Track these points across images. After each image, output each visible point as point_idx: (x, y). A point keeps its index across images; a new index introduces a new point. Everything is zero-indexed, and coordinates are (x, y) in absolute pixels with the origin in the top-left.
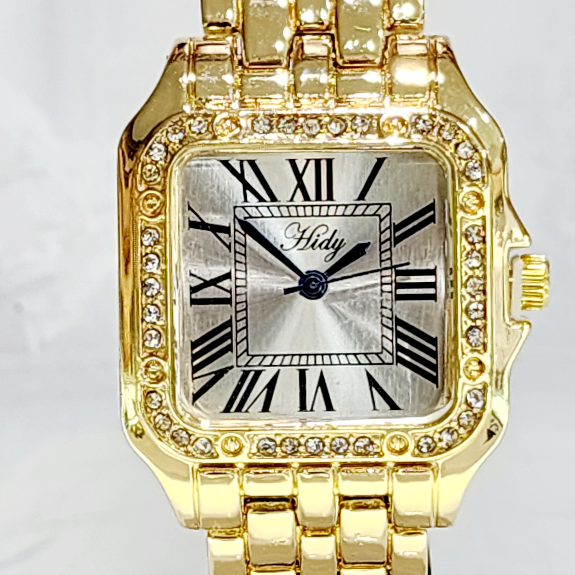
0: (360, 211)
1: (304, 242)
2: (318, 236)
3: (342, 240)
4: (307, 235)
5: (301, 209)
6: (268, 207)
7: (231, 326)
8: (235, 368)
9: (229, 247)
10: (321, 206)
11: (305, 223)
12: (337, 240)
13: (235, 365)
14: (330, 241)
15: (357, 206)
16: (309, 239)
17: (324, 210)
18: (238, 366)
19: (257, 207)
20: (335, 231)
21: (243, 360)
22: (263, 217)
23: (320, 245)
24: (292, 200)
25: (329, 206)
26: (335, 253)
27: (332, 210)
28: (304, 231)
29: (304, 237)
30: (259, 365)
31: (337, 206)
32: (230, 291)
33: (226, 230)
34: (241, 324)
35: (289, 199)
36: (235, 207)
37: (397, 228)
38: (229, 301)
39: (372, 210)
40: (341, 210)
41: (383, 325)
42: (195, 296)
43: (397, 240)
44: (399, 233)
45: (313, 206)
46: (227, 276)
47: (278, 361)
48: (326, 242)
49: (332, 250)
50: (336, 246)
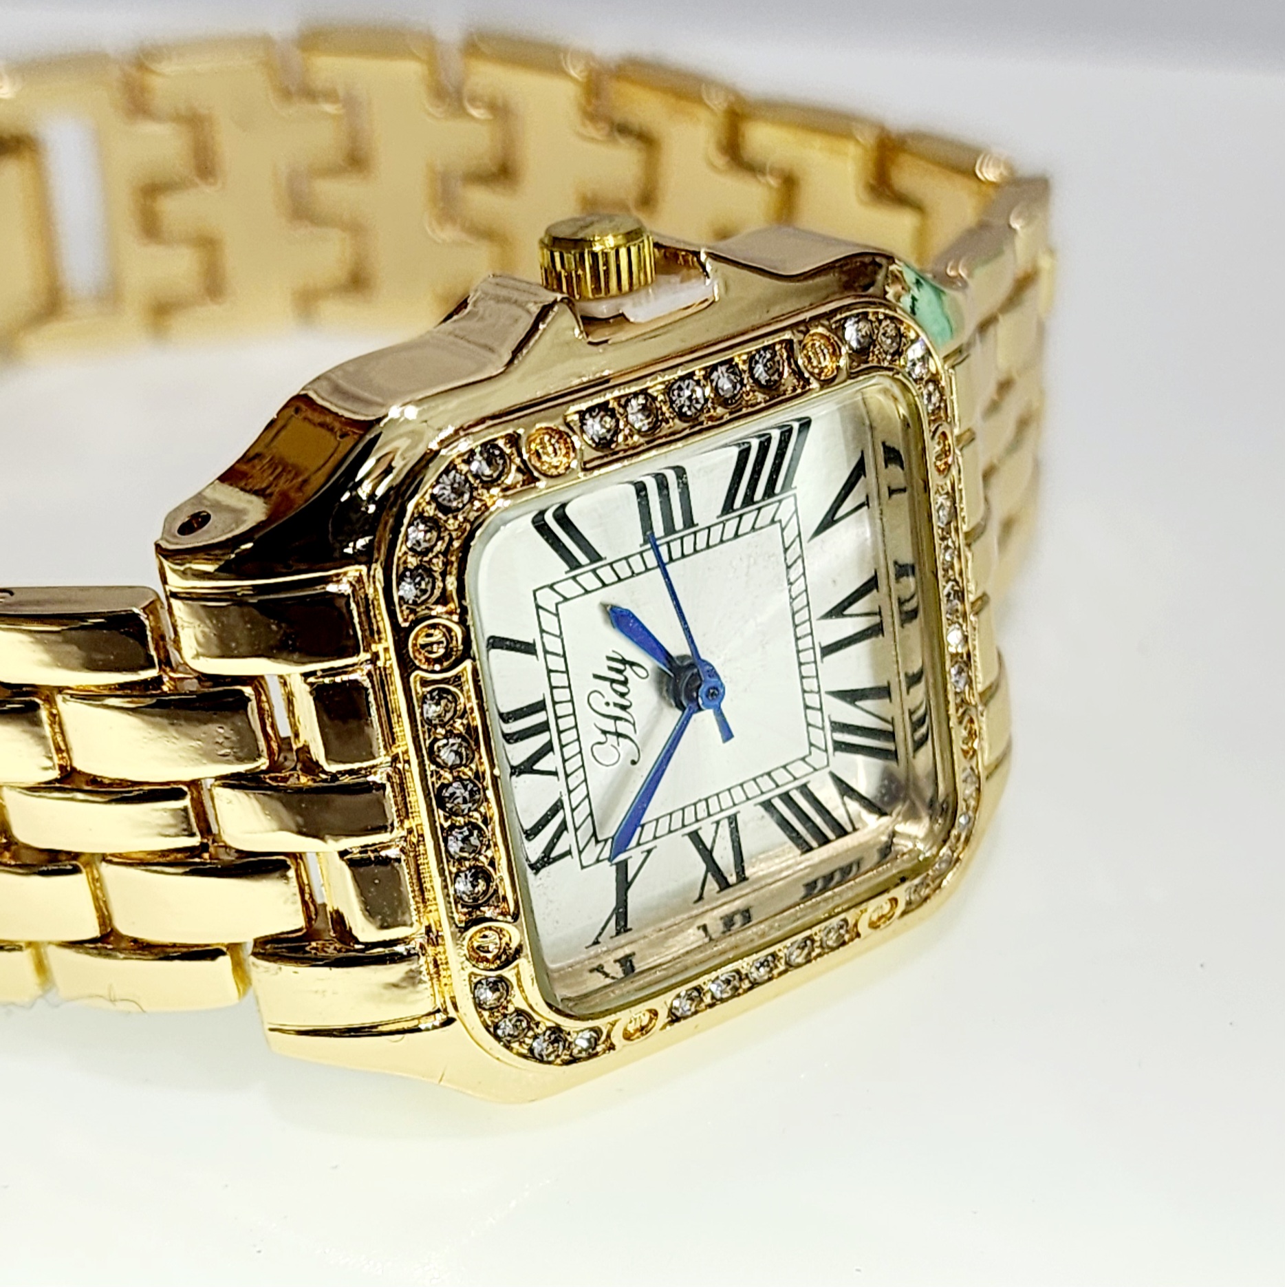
0: (553, 644)
1: (623, 727)
2: (607, 704)
3: (609, 658)
4: (609, 725)
5: (568, 752)
6: (573, 810)
7: (769, 801)
8: (832, 768)
9: (649, 852)
10: (557, 718)
11: (590, 736)
12: (611, 668)
13: (828, 770)
14: (613, 681)
15: (546, 652)
16: (617, 718)
17: (563, 709)
18: (828, 765)
19: (576, 830)
20: (596, 677)
21: (818, 758)
22: (591, 814)
23: (623, 695)
24: (555, 773)
25: (554, 703)
26: (632, 664)
27: (561, 695)
28: (604, 732)
30: (823, 728)
31: (552, 688)
32: (718, 823)
33: (622, 868)
34: (766, 783)
35: (555, 778)
36: (583, 867)
37: (573, 564)
38: (733, 820)
39: (549, 622)
40: (559, 680)
41: (736, 536)
42: (732, 879)
43: (594, 557)
44: (582, 558)
45: (560, 732)
46: (695, 837)
47: (813, 700)
48: (616, 686)
49: (629, 672)
50: (621, 667)
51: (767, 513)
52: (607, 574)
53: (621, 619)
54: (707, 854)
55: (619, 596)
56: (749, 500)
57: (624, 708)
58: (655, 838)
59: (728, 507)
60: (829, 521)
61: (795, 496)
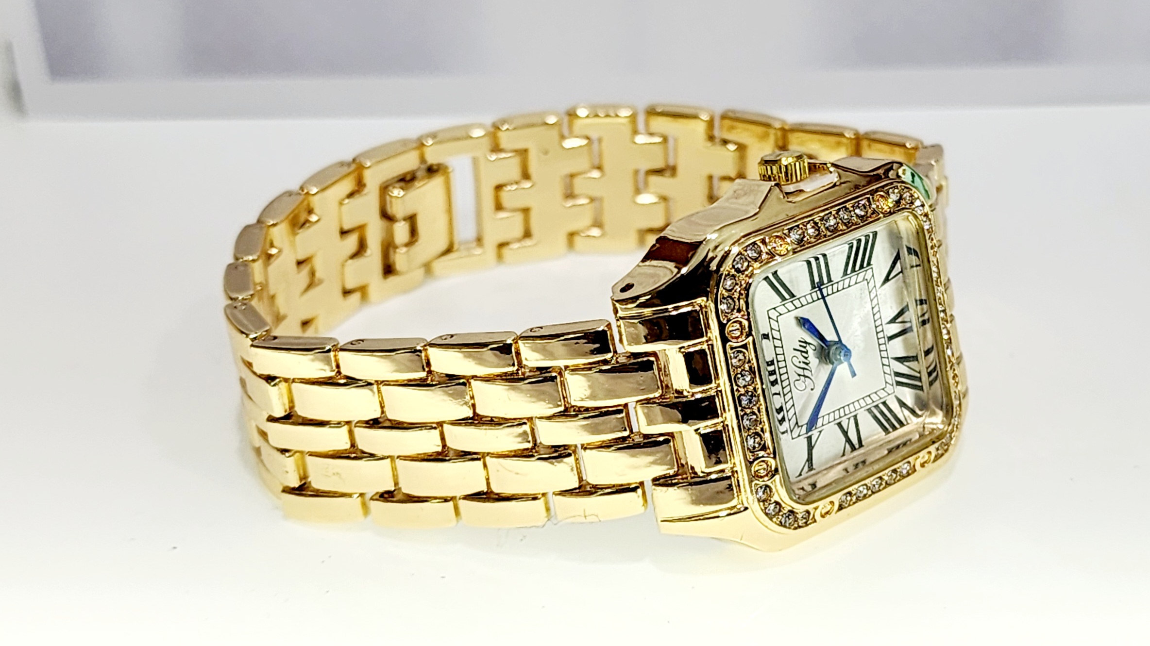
0: (776, 335)
1: (807, 373)
2: (800, 362)
3: (800, 341)
4: (801, 372)
5: (785, 384)
6: (787, 411)
7: (870, 409)
8: (895, 394)
9: (820, 432)
10: (779, 368)
11: (793, 377)
12: (801, 346)
13: (893, 395)
14: (802, 352)
15: (773, 338)
16: (804, 369)
17: (782, 364)
18: (894, 392)
19: (789, 420)
20: (795, 349)
21: (889, 389)
22: (795, 413)
23: (806, 358)
24: (779, 394)
25: (778, 361)
26: (809, 344)
27: (780, 358)
28: (799, 375)
29: (803, 374)
30: (890, 375)
31: (777, 355)
32: (849, 419)
33: (809, 439)
34: (868, 400)
35: (778, 396)
36: (793, 439)
37: (783, 299)
38: (855, 417)
39: (774, 325)
40: (779, 351)
41: (849, 286)
42: (857, 446)
43: (793, 296)
44: (787, 296)
45: (781, 375)
46: (840, 425)
47: (885, 361)
48: (803, 354)
49: (808, 348)
50: (804, 345)
51: (861, 276)
52: (797, 303)
53: (804, 323)
54: (845, 433)
55: (802, 313)
56: (853, 270)
57: (807, 364)
58: (823, 425)
59: (845, 273)
60: (887, 280)
61: (872, 268)
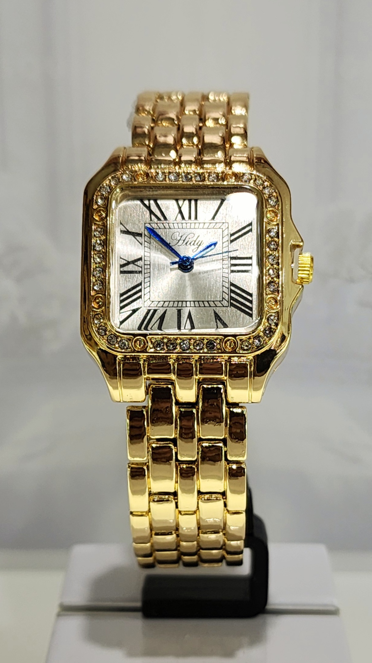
0: (212, 225)
1: (181, 242)
2: (189, 239)
3: (202, 241)
4: (183, 238)
5: (180, 225)
6: (163, 223)
7: (141, 285)
8: (143, 308)
9: (142, 244)
10: (191, 223)
11: (182, 232)
12: (199, 241)
13: (143, 306)
14: (195, 241)
15: (211, 223)
16: (184, 241)
17: (193, 225)
18: (145, 306)
19: (156, 223)
20: (198, 236)
21: (148, 304)
22: (159, 228)
23: (190, 244)
24: (176, 220)
25: (196, 223)
26: (198, 248)
27: (197, 225)
28: (181, 237)
29: (181, 239)
30: (157, 306)
31: (199, 223)
32: (141, 267)
33: (140, 235)
34: (147, 285)
35: (174, 220)
37: (232, 235)
38: (140, 272)
39: (218, 226)
40: (202, 225)
41: (224, 286)
42: (122, 269)
43: (232, 241)
44: (233, 238)
45: (187, 223)
46: (140, 259)
47: (167, 304)
48: (194, 242)
49: (197, 246)
50: (199, 244)
51: (227, 297)
52: (226, 244)
54: (134, 262)
55: (218, 247)
56: (232, 291)
57: (186, 244)
58: (144, 247)
59: (232, 285)
61: (228, 306)
